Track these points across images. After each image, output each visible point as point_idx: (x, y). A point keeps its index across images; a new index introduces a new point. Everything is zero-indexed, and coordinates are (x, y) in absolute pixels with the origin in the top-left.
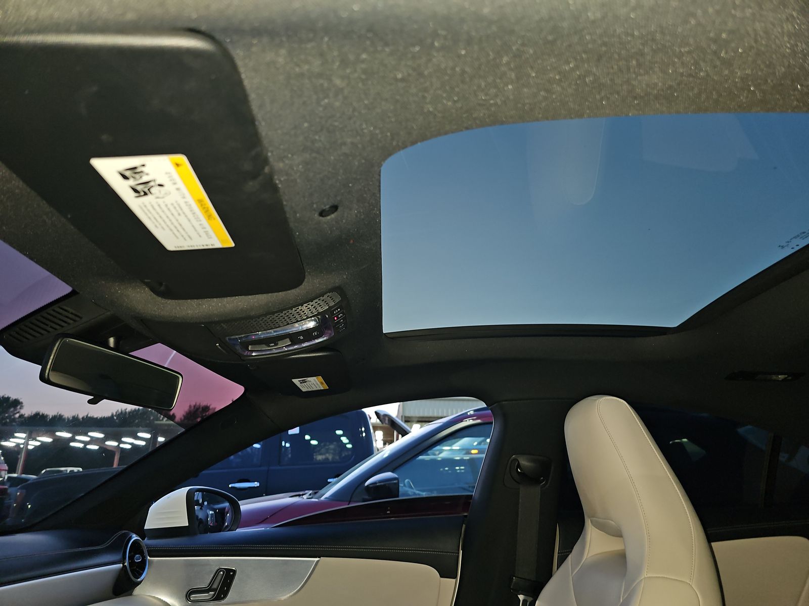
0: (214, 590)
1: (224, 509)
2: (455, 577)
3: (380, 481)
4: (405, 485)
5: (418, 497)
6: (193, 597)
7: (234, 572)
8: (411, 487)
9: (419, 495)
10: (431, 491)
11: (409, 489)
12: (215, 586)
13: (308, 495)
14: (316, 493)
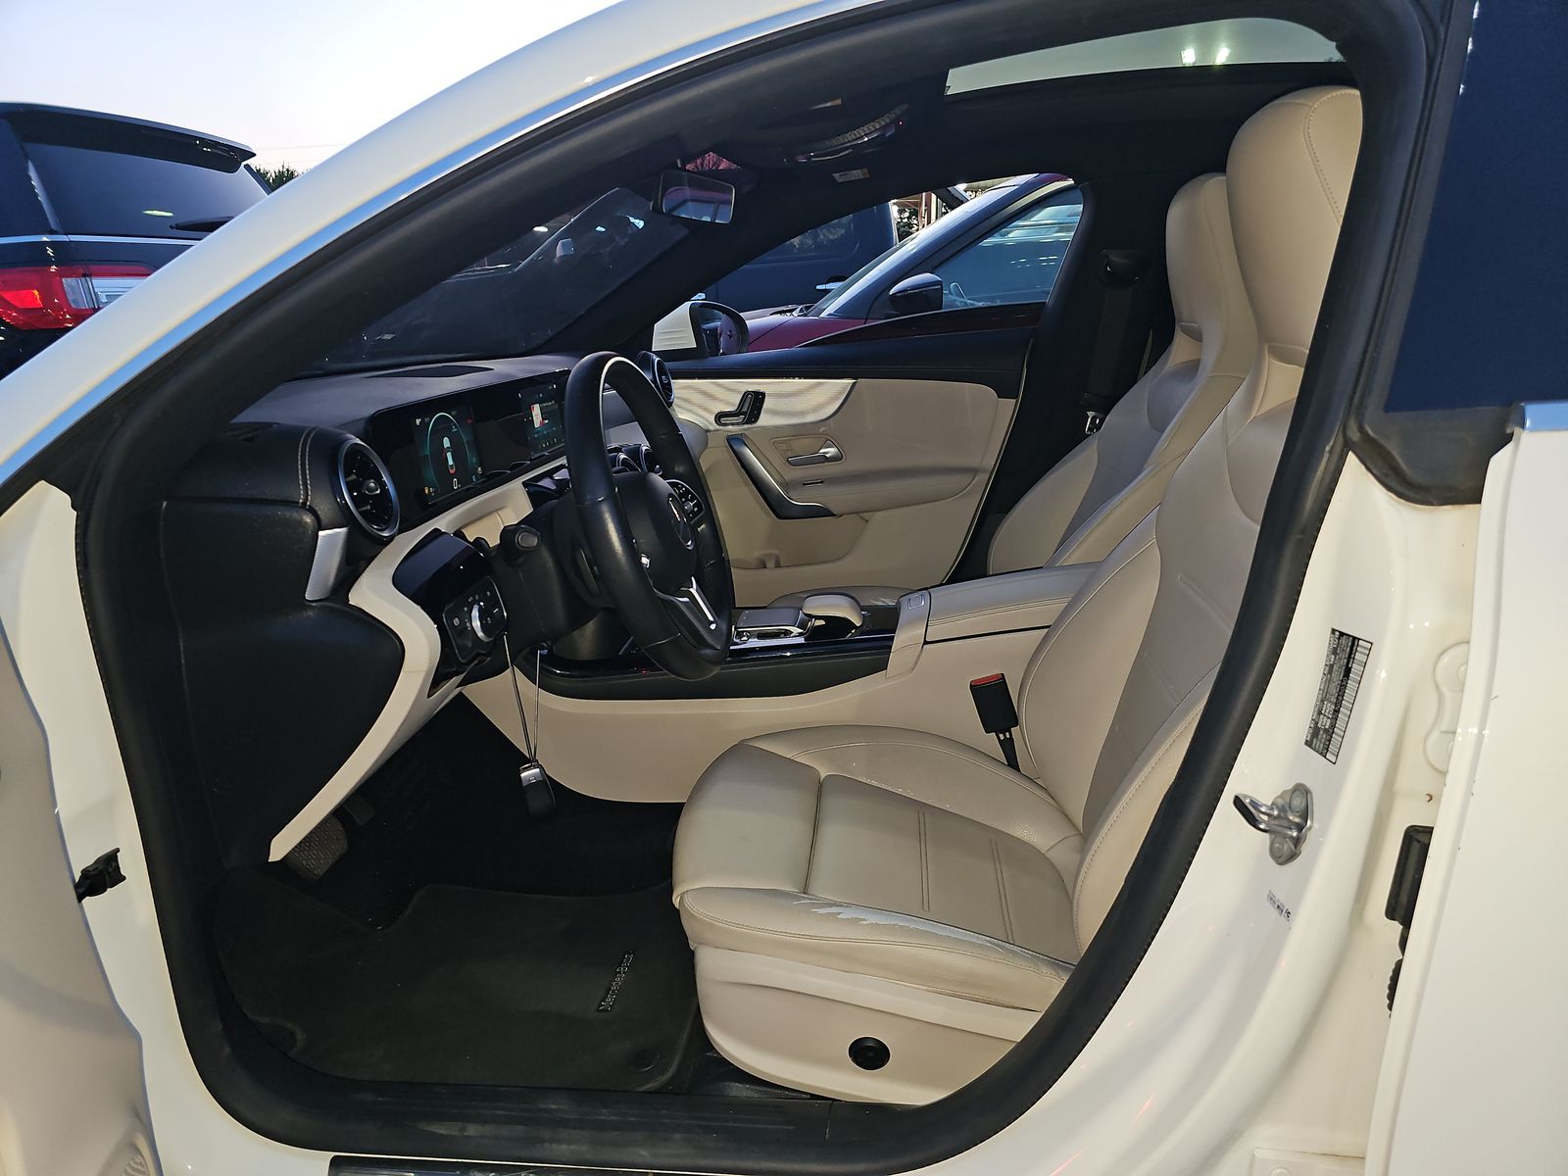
0: (744, 413)
1: (716, 329)
2: (1016, 397)
3: (913, 287)
4: (950, 293)
5: (971, 307)
6: (723, 420)
7: (763, 394)
8: (959, 295)
9: (971, 304)
10: (992, 299)
11: (957, 298)
12: (744, 409)
13: (798, 310)
14: (807, 308)
